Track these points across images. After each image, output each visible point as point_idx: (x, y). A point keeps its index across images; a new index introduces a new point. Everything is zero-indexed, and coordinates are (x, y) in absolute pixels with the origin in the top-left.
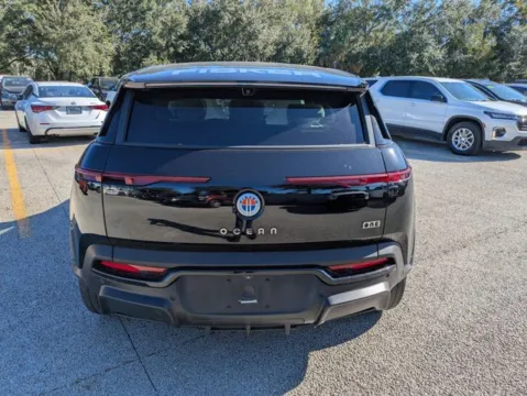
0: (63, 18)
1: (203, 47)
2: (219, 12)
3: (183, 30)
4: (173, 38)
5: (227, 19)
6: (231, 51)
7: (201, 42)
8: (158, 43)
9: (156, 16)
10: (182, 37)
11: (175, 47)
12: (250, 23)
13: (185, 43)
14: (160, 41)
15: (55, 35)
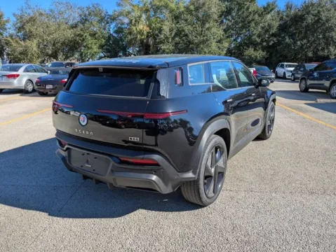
0: (202, 31)
1: (287, 40)
2: (304, 16)
3: (274, 30)
4: (267, 36)
5: (310, 19)
6: (309, 41)
7: (287, 37)
8: (255, 41)
9: (257, 24)
10: (273, 35)
11: (268, 42)
12: (328, 21)
13: (275, 39)
14: (257, 39)
15: (196, 41)
